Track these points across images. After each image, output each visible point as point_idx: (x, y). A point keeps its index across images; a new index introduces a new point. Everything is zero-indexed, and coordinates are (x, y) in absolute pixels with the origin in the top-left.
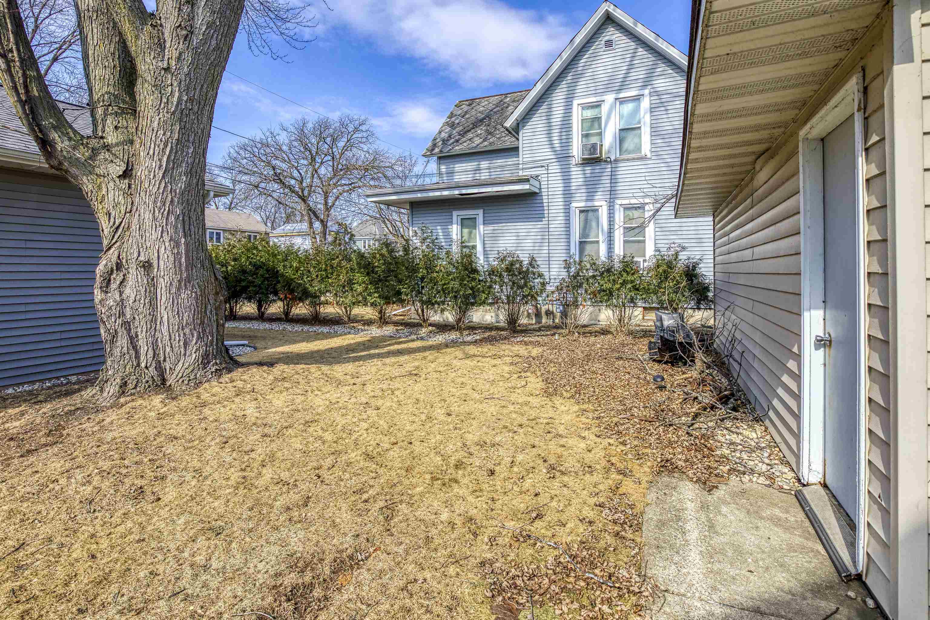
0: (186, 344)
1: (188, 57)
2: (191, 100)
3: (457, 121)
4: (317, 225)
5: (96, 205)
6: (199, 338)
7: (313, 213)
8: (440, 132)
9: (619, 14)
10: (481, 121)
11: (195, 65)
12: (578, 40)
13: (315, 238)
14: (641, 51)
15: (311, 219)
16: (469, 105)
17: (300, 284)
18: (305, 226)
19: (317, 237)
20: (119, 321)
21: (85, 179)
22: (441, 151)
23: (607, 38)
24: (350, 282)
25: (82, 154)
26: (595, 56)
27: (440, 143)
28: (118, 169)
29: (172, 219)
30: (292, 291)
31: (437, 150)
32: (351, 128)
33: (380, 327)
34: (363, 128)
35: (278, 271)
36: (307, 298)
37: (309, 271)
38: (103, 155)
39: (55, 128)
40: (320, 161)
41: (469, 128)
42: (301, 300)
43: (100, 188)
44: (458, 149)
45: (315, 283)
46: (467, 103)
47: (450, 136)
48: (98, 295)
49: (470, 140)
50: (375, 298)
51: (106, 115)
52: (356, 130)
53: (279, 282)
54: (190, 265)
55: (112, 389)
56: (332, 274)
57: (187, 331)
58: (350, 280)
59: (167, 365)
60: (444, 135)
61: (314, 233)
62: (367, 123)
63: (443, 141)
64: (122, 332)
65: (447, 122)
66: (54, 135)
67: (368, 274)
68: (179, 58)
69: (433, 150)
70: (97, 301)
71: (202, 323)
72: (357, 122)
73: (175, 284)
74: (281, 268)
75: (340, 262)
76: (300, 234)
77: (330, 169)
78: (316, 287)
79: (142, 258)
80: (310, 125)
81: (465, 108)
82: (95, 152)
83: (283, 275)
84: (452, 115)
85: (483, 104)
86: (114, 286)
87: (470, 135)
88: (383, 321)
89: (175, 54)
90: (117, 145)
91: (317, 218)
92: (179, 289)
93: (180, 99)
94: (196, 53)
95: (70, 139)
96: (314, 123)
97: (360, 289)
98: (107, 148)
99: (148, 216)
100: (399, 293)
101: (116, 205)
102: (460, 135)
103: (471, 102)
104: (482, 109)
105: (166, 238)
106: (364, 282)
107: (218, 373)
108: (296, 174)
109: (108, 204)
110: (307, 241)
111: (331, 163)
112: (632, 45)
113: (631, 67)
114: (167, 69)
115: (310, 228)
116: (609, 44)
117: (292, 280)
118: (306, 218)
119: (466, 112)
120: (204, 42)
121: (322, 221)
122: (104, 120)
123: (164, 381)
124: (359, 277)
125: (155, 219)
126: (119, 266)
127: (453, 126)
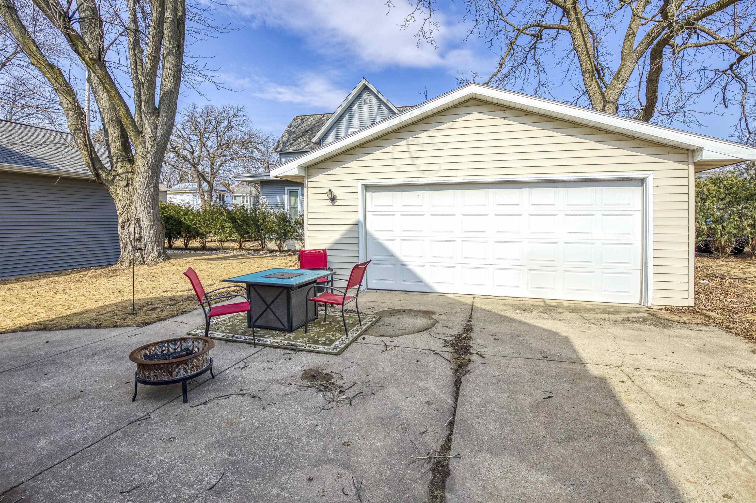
0: (152, 249)
1: (155, 147)
2: (155, 161)
3: (293, 131)
4: (205, 185)
5: (115, 197)
6: (157, 246)
7: (201, 176)
8: (282, 137)
9: (370, 86)
10: (307, 131)
11: (157, 150)
12: (350, 98)
13: (204, 195)
14: (382, 107)
15: (200, 181)
16: (302, 119)
17: (195, 228)
18: (195, 186)
19: (205, 194)
20: (128, 240)
21: (111, 187)
22: (281, 150)
23: (366, 97)
24: (223, 227)
25: (110, 178)
26: (360, 106)
27: (282, 144)
28: (123, 183)
29: (148, 203)
30: (189, 232)
31: (279, 149)
32: (231, 113)
33: (240, 251)
34: (241, 113)
35: (181, 221)
36: (198, 236)
37: (199, 221)
38: (118, 178)
39: (101, 169)
40: (207, 136)
41: (299, 136)
42: (195, 238)
43: (116, 190)
44: (291, 149)
45: (203, 228)
46: (301, 118)
47: (287, 141)
48: (120, 230)
49: (298, 144)
50: (236, 236)
51: (117, 162)
52: (236, 115)
53: (182, 227)
54: (154, 220)
55: (126, 264)
56: (212, 222)
57: (153, 244)
58: (223, 226)
59: (146, 256)
60: (285, 139)
61: (202, 191)
62: (244, 110)
63: (284, 143)
64: (129, 244)
65: (287, 131)
66: (100, 172)
67: (233, 223)
68: (151, 148)
69: (277, 149)
70: (119, 232)
71: (158, 241)
72: (236, 110)
73: (149, 226)
74: (183, 219)
75: (217, 216)
76: (191, 192)
77: (215, 142)
78: (203, 230)
79: (137, 217)
80: (199, 110)
81: (299, 121)
82: (115, 177)
83: (184, 223)
84: (290, 126)
85: (310, 120)
86: (126, 227)
87: (299, 141)
88: (241, 248)
89: (150, 146)
90: (123, 173)
91: (205, 180)
92: (150, 228)
93: (152, 161)
94: (157, 146)
95: (106, 172)
96: (202, 108)
97: (228, 231)
98: (119, 175)
99: (139, 202)
100: (248, 233)
101: (124, 197)
102: (293, 140)
103: (303, 117)
104: (309, 123)
105: (146, 210)
106: (230, 227)
107: (164, 260)
108: (188, 147)
109: (120, 196)
110: (197, 197)
111: (215, 138)
112: (378, 103)
113: (377, 114)
114: (148, 152)
115: (200, 187)
116: (366, 100)
117: (190, 226)
118: (196, 180)
119: (299, 125)
120: (160, 141)
121: (209, 183)
122: (116, 164)
123: (144, 262)
124: (228, 224)
125: (142, 203)
126: (128, 220)
127: (290, 133)
